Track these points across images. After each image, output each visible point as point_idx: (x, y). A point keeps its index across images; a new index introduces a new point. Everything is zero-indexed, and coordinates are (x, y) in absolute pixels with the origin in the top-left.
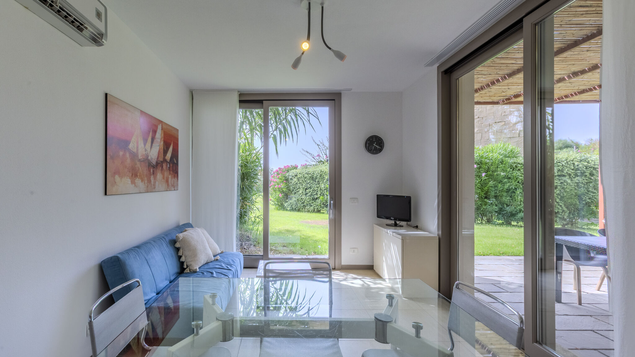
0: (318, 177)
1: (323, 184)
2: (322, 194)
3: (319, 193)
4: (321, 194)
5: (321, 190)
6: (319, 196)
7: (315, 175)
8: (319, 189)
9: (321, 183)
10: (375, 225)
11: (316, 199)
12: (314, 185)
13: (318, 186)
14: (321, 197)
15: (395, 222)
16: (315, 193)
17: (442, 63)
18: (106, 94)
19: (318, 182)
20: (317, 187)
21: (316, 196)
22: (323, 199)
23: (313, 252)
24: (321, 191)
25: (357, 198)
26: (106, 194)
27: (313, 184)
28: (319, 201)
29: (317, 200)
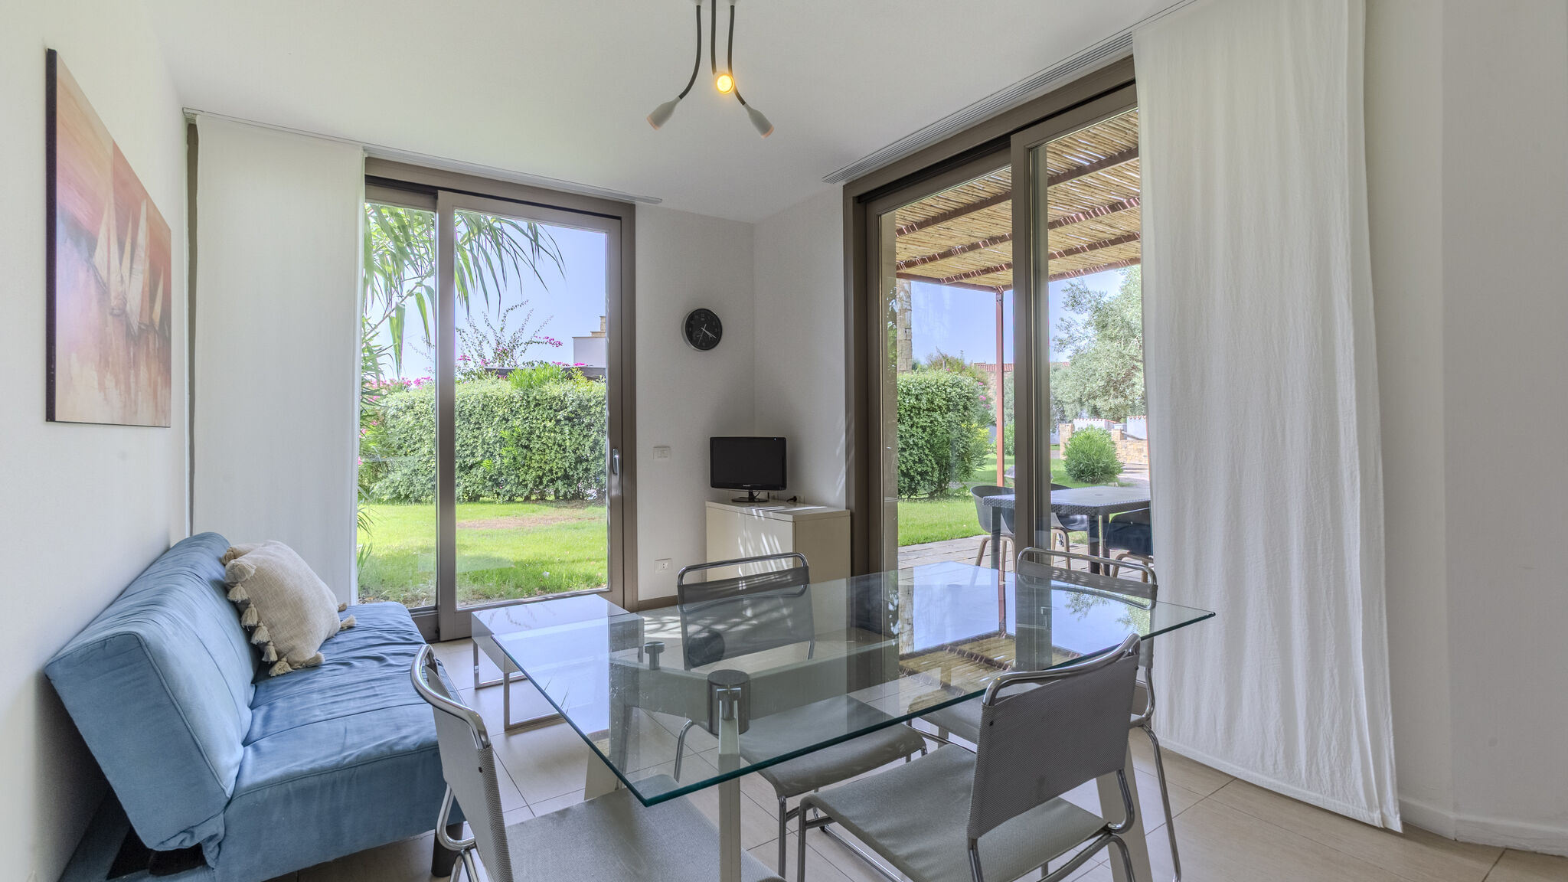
0: (477, 411)
1: (490, 430)
2: (488, 454)
3: (480, 451)
4: (485, 453)
5: (484, 443)
6: (479, 459)
7: (469, 406)
8: (480, 441)
9: (484, 425)
10: (708, 504)
11: (471, 467)
12: (465, 431)
13: (476, 433)
14: (486, 462)
15: (751, 494)
16: (468, 452)
17: (853, 181)
18: (51, 57)
19: (475, 424)
20: (475, 437)
21: (470, 461)
22: (491, 466)
23: (536, 589)
24: (486, 446)
25: (669, 447)
26: (50, 416)
27: (462, 430)
28: (480, 471)
29: (474, 471)
